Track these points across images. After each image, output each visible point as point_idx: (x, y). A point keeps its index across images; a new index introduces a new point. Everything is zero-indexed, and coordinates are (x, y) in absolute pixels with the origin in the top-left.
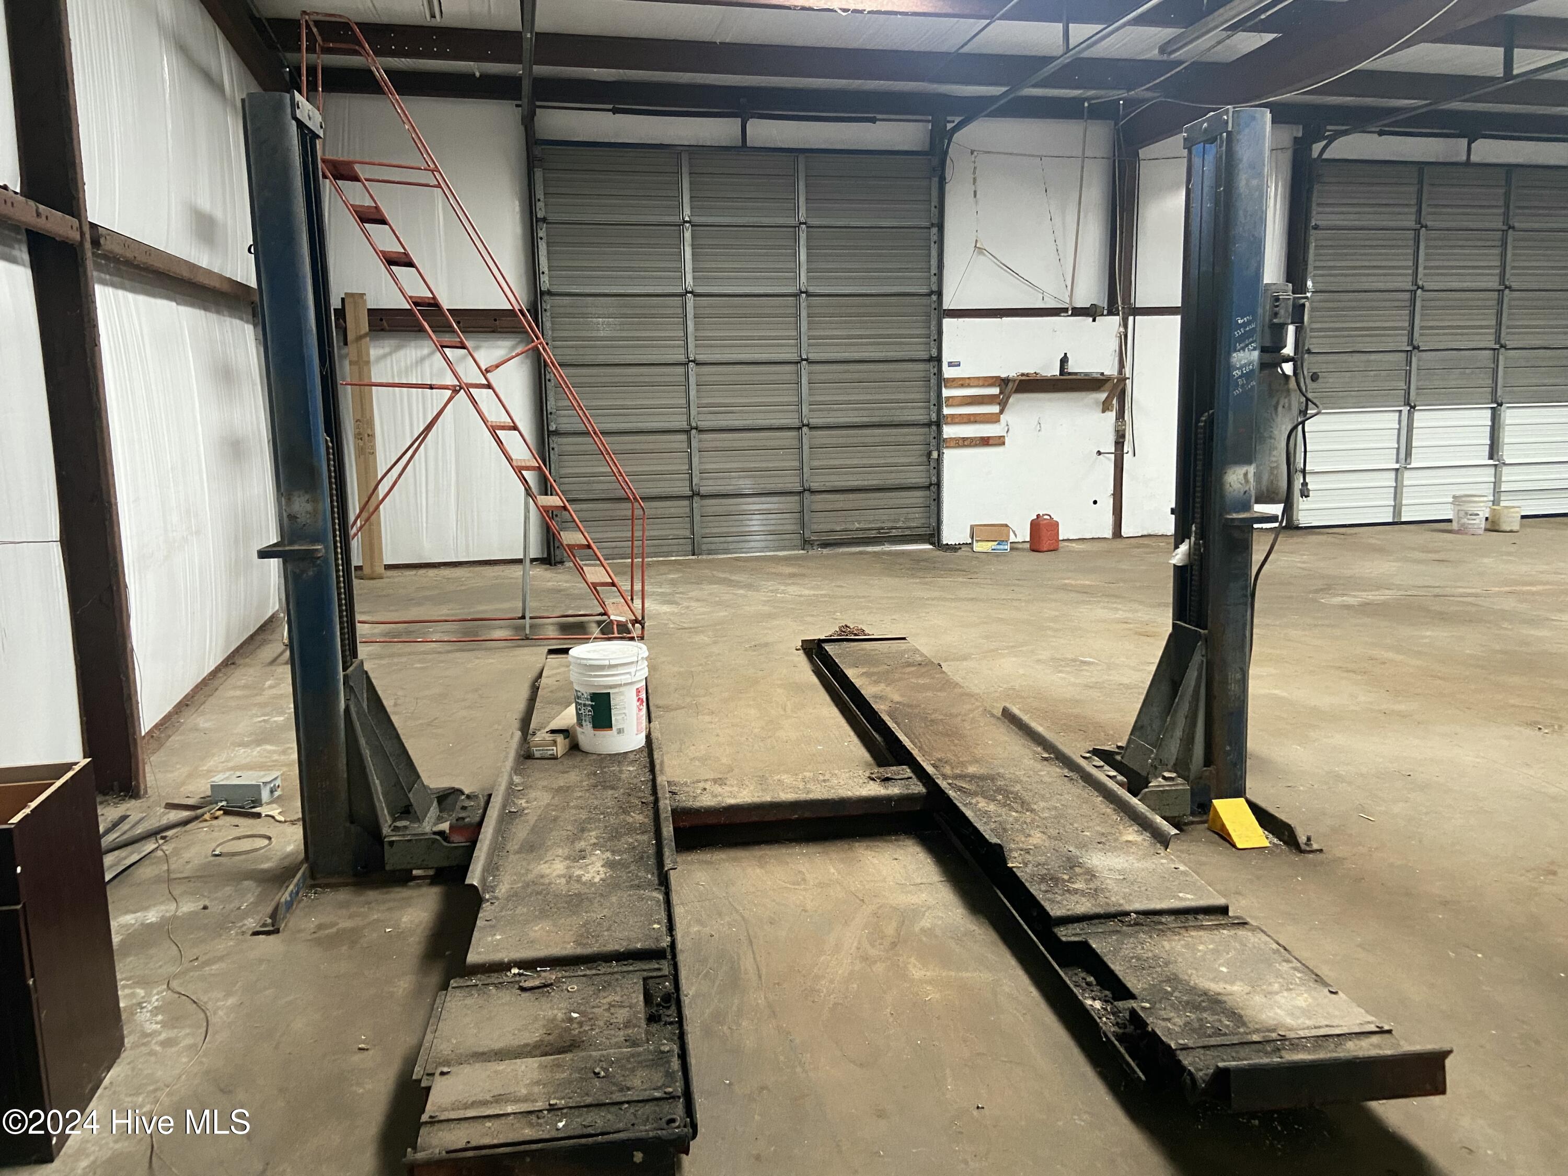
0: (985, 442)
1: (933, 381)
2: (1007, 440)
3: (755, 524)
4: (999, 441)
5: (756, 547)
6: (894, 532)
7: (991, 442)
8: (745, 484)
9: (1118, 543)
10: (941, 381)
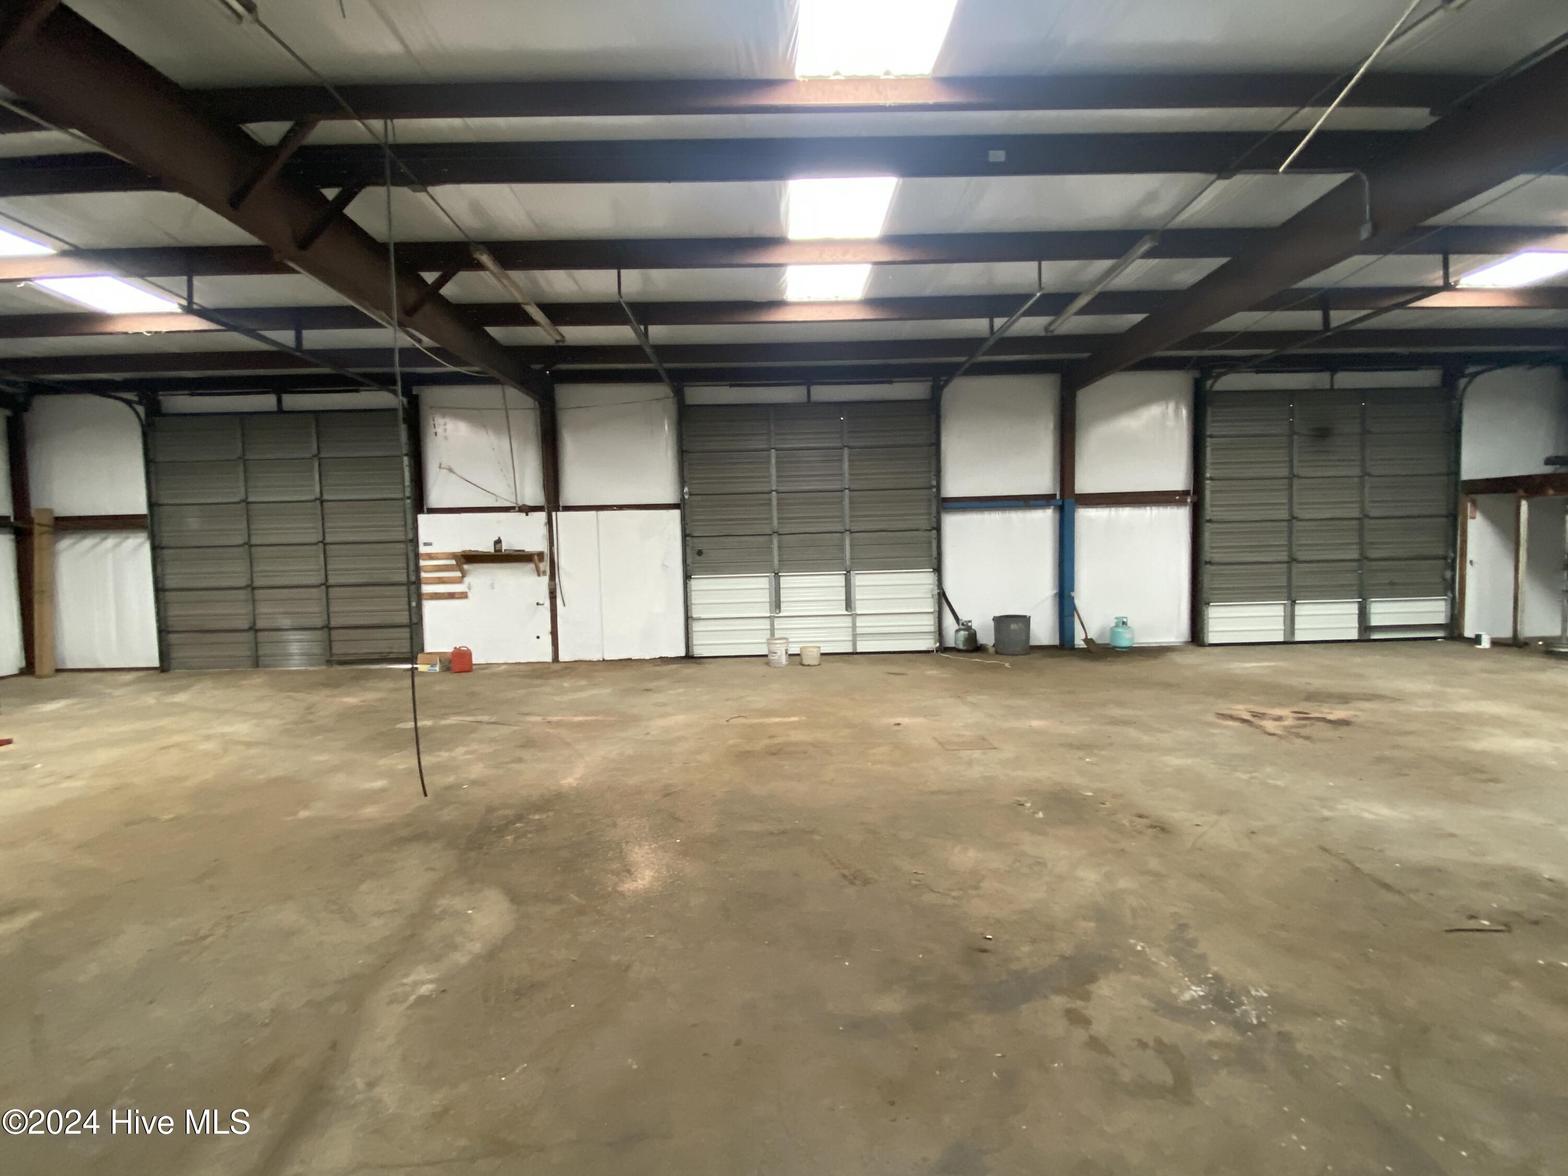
0: (451, 596)
1: (411, 556)
2: (470, 595)
3: (294, 648)
4: (464, 596)
5: (296, 664)
6: (391, 656)
7: (457, 596)
8: (286, 622)
9: (556, 666)
10: (417, 556)
